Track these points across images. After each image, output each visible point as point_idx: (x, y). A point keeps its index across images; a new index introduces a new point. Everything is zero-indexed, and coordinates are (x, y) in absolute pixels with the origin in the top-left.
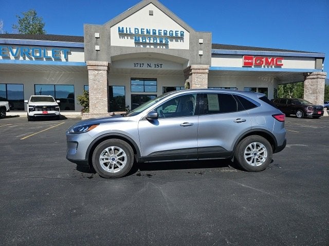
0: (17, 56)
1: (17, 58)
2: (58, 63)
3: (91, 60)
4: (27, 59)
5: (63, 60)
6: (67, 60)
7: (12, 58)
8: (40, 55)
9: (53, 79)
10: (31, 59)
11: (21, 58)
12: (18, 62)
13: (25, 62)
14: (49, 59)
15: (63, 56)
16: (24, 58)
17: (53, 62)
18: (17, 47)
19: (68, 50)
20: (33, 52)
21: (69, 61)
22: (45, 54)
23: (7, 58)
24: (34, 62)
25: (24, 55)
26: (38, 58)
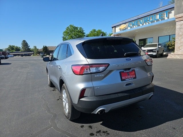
0: (143, 23)
1: (143, 25)
2: (163, 22)
3: (179, 13)
4: (147, 24)
5: (166, 18)
6: (168, 18)
7: (141, 25)
8: (153, 20)
10: (149, 23)
11: (145, 24)
12: (143, 27)
13: (147, 26)
14: (158, 20)
15: (165, 16)
16: (146, 24)
17: (161, 22)
18: (142, 19)
19: (169, 11)
20: (149, 19)
21: (170, 18)
22: (155, 18)
23: (139, 26)
24: (151, 24)
25: (145, 22)
26: (152, 22)
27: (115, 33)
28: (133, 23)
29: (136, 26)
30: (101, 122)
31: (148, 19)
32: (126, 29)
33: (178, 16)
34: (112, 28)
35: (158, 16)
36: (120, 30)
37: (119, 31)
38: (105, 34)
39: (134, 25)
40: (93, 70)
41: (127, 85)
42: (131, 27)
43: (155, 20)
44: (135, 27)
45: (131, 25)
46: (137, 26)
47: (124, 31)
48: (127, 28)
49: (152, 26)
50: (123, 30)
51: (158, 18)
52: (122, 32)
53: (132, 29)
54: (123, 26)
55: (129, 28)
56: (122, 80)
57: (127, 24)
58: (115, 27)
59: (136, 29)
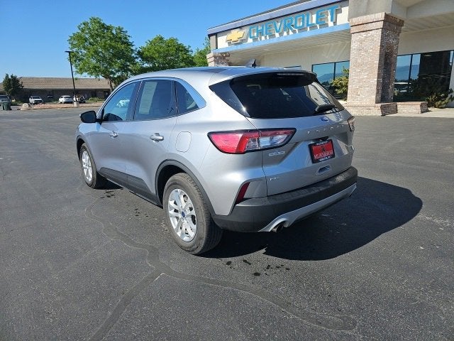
0: (281, 31)
1: (281, 34)
2: (324, 31)
3: (357, 15)
4: (291, 33)
5: (331, 24)
6: (335, 23)
7: (277, 35)
8: (303, 25)
9: (333, 55)
10: (294, 32)
11: (285, 34)
12: (282, 39)
13: (289, 38)
14: (313, 27)
15: (329, 17)
16: (288, 33)
17: (319, 31)
18: (280, 20)
20: (296, 21)
21: (338, 23)
22: (308, 21)
23: (272, 36)
24: (299, 35)
25: (287, 28)
26: (302, 29)
27: (217, 51)
28: (260, 28)
29: (266, 37)
30: (264, 250)
31: (293, 23)
32: (242, 41)
33: (356, 20)
34: (210, 36)
35: (314, 16)
36: (229, 43)
37: (227, 45)
38: (188, 51)
39: (261, 33)
40: (265, 142)
41: (321, 170)
42: (255, 39)
43: (308, 25)
44: (263, 38)
45: (255, 34)
46: (268, 38)
47: (239, 47)
48: (246, 40)
49: (301, 40)
50: (236, 44)
51: (314, 21)
52: (234, 48)
53: (257, 44)
54: (236, 35)
55: (250, 40)
56: (314, 161)
57: (246, 30)
58: (216, 34)
59: (267, 43)
